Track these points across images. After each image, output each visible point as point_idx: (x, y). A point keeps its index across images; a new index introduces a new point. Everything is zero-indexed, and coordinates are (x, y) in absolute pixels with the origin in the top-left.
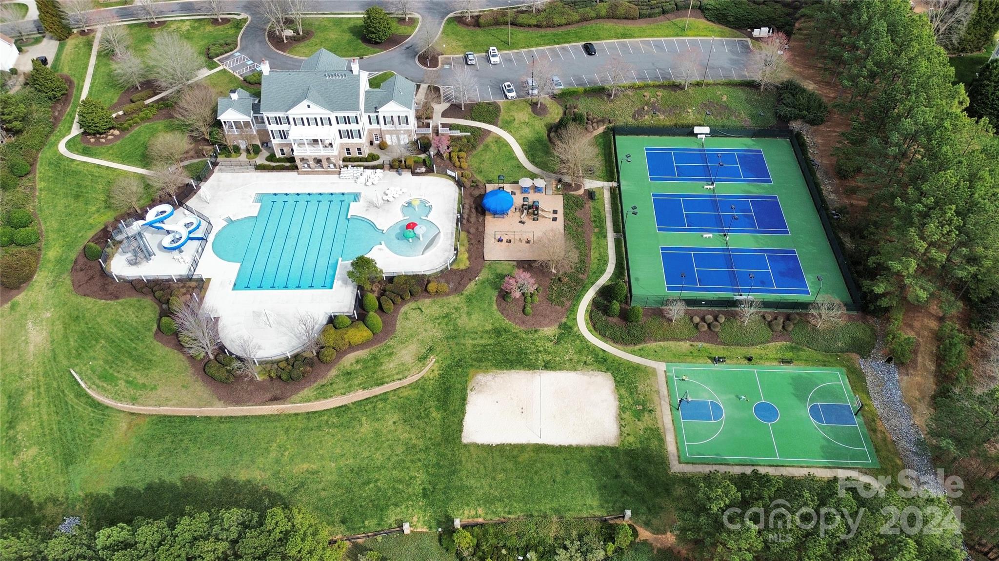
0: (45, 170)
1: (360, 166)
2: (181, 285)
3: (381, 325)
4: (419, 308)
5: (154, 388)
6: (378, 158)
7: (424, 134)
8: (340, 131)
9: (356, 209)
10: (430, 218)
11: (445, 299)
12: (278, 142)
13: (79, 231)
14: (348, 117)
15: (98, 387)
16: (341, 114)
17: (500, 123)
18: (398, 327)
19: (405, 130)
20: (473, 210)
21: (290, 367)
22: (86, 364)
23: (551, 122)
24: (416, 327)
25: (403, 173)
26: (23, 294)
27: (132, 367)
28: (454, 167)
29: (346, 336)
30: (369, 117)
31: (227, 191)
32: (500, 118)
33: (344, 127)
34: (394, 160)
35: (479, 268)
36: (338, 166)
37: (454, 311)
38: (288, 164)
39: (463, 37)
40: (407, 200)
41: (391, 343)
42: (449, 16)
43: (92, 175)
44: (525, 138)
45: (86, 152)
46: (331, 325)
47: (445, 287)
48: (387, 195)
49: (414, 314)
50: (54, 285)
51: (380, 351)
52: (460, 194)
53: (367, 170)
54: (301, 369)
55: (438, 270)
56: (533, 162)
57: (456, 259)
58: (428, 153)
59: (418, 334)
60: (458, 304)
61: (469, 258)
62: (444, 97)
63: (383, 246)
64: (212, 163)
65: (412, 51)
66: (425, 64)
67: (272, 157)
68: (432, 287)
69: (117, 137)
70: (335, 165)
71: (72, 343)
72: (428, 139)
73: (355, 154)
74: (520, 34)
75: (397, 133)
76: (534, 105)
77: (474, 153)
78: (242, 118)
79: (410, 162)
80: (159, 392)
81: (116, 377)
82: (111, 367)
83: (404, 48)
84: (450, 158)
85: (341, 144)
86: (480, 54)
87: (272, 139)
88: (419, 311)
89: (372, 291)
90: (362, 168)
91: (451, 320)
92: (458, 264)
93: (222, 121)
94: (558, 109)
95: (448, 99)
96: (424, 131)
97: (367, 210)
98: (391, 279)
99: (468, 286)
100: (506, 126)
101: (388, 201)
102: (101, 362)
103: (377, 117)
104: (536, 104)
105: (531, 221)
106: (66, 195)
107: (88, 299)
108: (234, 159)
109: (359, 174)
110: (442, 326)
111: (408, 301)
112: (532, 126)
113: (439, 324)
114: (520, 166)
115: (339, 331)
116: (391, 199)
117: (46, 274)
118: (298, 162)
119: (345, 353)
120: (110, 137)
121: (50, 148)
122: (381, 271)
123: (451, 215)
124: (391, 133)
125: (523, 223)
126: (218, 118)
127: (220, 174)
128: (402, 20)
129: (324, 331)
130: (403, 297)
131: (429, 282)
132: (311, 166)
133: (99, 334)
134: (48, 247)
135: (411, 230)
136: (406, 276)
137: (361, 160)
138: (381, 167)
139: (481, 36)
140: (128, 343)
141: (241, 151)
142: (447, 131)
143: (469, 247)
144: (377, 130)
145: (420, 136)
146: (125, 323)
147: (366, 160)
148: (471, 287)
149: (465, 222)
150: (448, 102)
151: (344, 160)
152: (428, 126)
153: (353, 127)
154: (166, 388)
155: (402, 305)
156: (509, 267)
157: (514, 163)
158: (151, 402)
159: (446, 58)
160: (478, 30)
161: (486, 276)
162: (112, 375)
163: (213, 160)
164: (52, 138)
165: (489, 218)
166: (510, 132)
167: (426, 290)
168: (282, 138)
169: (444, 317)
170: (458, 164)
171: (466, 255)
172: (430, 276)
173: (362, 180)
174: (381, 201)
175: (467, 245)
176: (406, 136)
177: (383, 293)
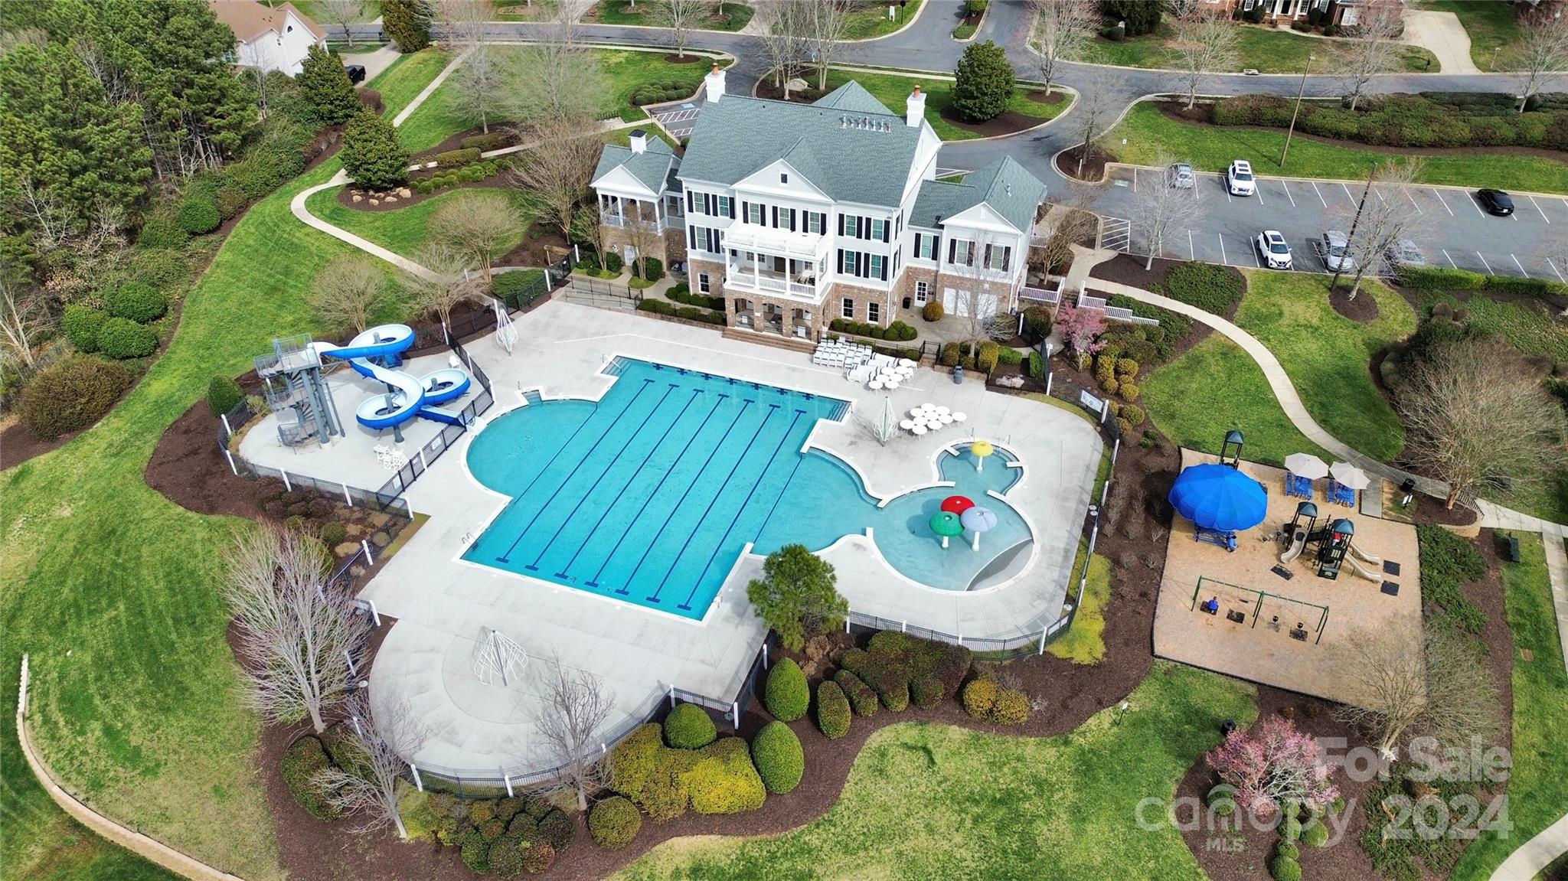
0: (247, 233)
1: (865, 344)
2: (357, 515)
3: (798, 768)
4: (925, 749)
5: (152, 771)
6: (913, 336)
7: (1040, 304)
8: (840, 252)
9: (824, 435)
10: (1014, 497)
11: (1012, 744)
12: (700, 258)
13: (235, 355)
14: (868, 220)
15: (46, 721)
16: (852, 210)
17: (1239, 314)
18: (848, 791)
19: (993, 284)
20: (1139, 507)
21: (497, 828)
22: (59, 653)
23: (1385, 338)
24: (903, 810)
25: (965, 380)
26: (53, 453)
27: (138, 693)
28: (1102, 391)
29: (684, 777)
30: (918, 236)
31: (560, 338)
32: (1243, 304)
33: (853, 244)
34: (951, 346)
35: (1134, 674)
36: (815, 334)
37: (1031, 790)
38: (707, 311)
39: (1169, 136)
40: (962, 440)
41: (813, 840)
42: (1143, 98)
43: (321, 258)
44: (1306, 362)
45: (334, 218)
46: (658, 726)
47: (1019, 707)
48: (912, 418)
49: (907, 764)
50: (118, 452)
51: (773, 857)
52: (1106, 458)
53: (878, 356)
54: (526, 844)
55: (1009, 646)
56: (1324, 422)
57: (1065, 629)
58: (1038, 347)
59: (904, 836)
60: (1049, 771)
61: (1106, 636)
62: (1104, 237)
63: (869, 540)
64: (553, 278)
65: (1046, 147)
66: (1071, 172)
67: (680, 292)
68: (979, 694)
69: (402, 201)
70: (808, 333)
71: (66, 590)
72: (1048, 316)
73: (862, 316)
74: (1312, 149)
75: (975, 287)
76: (1339, 292)
77: (1161, 369)
78: (643, 193)
79: (991, 356)
80: (157, 785)
81: (94, 710)
82: (99, 678)
83: (1029, 138)
84: (1094, 368)
85: (837, 285)
86: (1206, 173)
87: (689, 248)
88: (922, 759)
89: (802, 657)
90: (869, 351)
91: (1017, 816)
92: (1071, 644)
93: (599, 193)
94: (1405, 311)
95: (1111, 242)
96: (1040, 295)
97: (852, 443)
98: (864, 636)
99: (1092, 722)
100: (1254, 324)
101: (910, 432)
102: (88, 658)
103: (936, 240)
104: (1347, 290)
105: (1312, 576)
106: (255, 284)
107: (159, 498)
108: (602, 281)
109: (858, 360)
110: (985, 830)
111: (897, 718)
112: (1330, 339)
113: (976, 820)
114: (1284, 424)
115: (671, 756)
116: (920, 430)
117: (121, 424)
118: (730, 307)
119: (672, 828)
120: (389, 199)
121: (278, 199)
122: (844, 605)
123: (1072, 504)
124: (957, 283)
125: (1287, 576)
126: (593, 185)
127: (561, 304)
128: (1037, 95)
129: (627, 743)
130: (885, 697)
131: (973, 675)
132: (756, 323)
133: (125, 586)
134: (159, 374)
135: (954, 515)
136: (909, 637)
137: (871, 332)
138: (917, 356)
139: (1212, 139)
140: (166, 627)
141: (624, 269)
142: (1099, 306)
143: (1109, 604)
144: (927, 272)
145: (1026, 306)
146: (191, 573)
147: (884, 335)
148: (1100, 726)
149: (1109, 529)
150: (1113, 248)
151: (833, 326)
152: (1054, 286)
153: (874, 247)
154: (178, 780)
155: (878, 723)
156: (1230, 697)
157: (1269, 414)
158: (126, 810)
159: (1121, 169)
160: (1209, 131)
161: (1150, 706)
162: (89, 700)
163: (559, 273)
164: (293, 184)
165: (1180, 541)
166: (1264, 339)
167: (959, 697)
168: (710, 250)
169: (996, 802)
170: (1112, 383)
171: (1099, 625)
172: (979, 657)
173: (861, 373)
174: (891, 430)
175: (1106, 596)
176: (994, 298)
177: (831, 670)
